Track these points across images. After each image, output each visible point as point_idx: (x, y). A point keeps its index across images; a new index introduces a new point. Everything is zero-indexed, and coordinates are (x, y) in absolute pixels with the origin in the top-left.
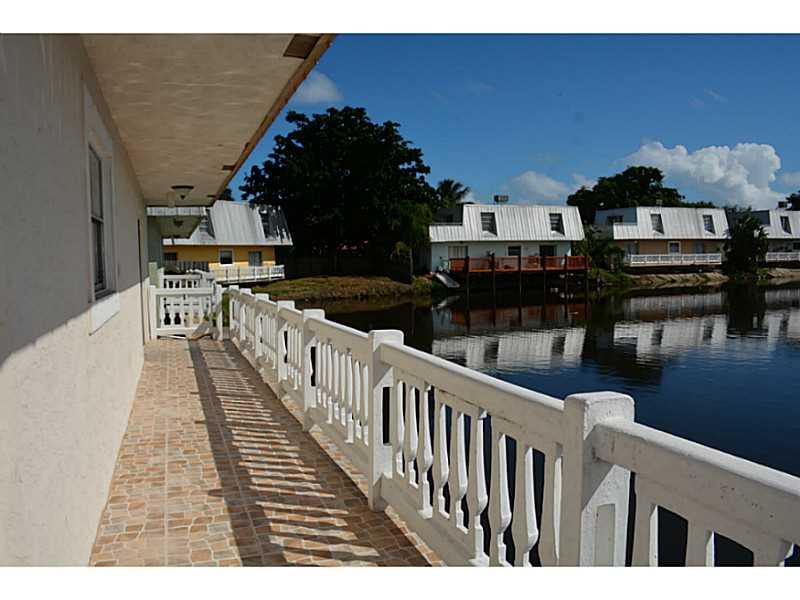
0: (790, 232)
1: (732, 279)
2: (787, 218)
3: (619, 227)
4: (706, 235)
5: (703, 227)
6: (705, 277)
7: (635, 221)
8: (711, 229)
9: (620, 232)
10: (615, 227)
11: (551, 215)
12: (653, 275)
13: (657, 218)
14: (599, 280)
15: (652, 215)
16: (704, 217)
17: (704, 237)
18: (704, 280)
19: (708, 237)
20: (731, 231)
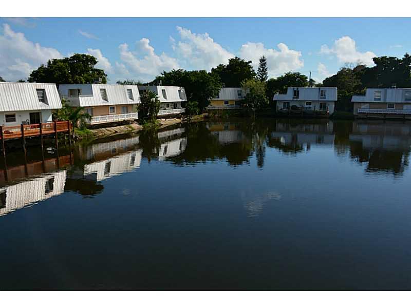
0: (166, 98)
1: (144, 127)
2: (164, 90)
3: (83, 98)
4: (130, 102)
5: (128, 96)
6: (131, 127)
7: (92, 93)
8: (131, 98)
9: (84, 101)
10: (80, 98)
11: (37, 90)
12: (104, 129)
13: (103, 91)
14: (74, 136)
15: (101, 89)
16: (128, 90)
17: (129, 103)
18: (131, 129)
19: (130, 103)
20: (141, 99)
